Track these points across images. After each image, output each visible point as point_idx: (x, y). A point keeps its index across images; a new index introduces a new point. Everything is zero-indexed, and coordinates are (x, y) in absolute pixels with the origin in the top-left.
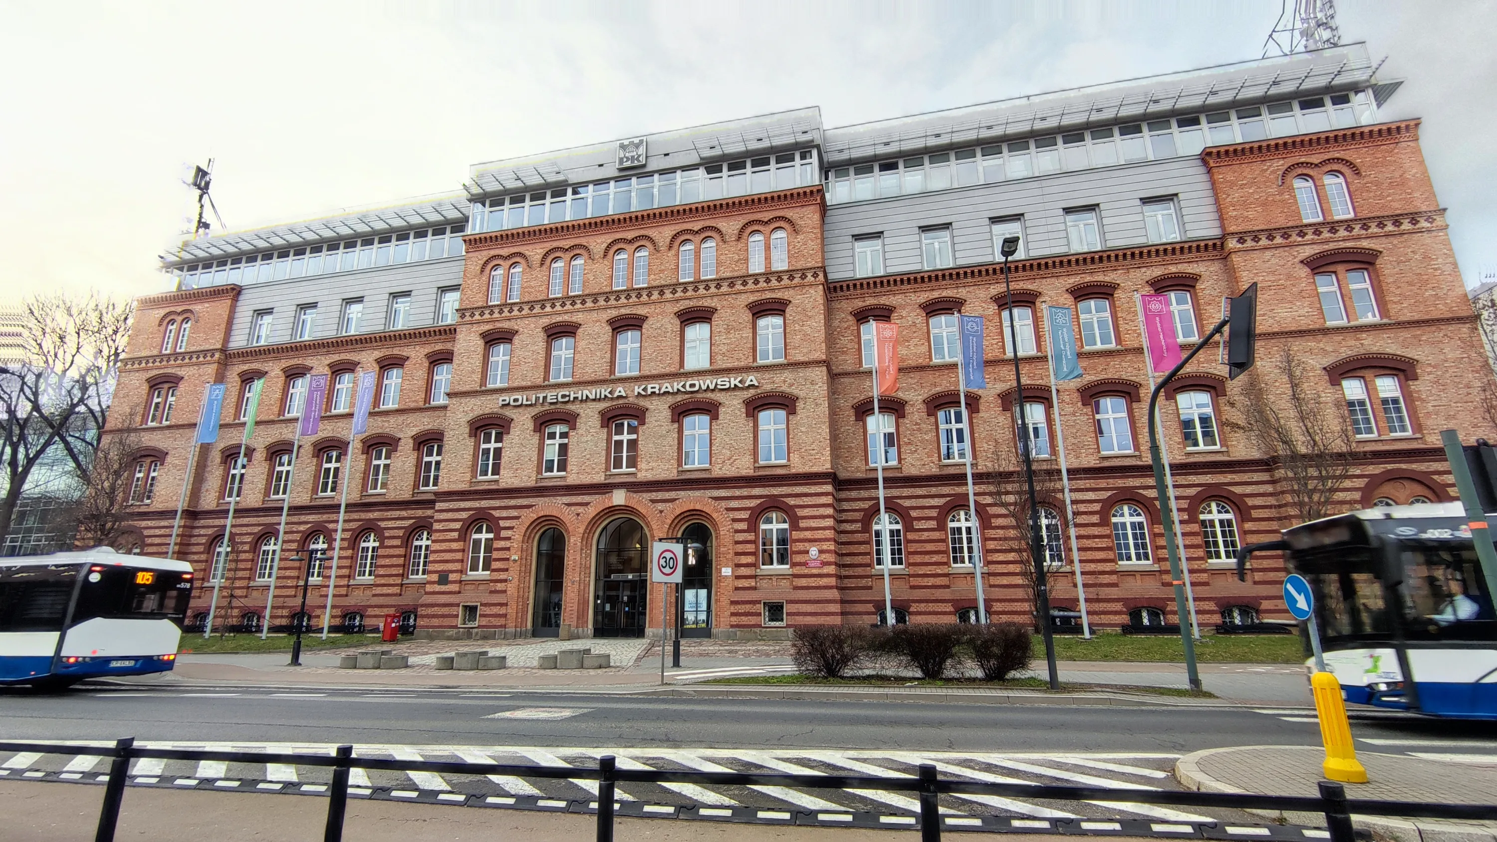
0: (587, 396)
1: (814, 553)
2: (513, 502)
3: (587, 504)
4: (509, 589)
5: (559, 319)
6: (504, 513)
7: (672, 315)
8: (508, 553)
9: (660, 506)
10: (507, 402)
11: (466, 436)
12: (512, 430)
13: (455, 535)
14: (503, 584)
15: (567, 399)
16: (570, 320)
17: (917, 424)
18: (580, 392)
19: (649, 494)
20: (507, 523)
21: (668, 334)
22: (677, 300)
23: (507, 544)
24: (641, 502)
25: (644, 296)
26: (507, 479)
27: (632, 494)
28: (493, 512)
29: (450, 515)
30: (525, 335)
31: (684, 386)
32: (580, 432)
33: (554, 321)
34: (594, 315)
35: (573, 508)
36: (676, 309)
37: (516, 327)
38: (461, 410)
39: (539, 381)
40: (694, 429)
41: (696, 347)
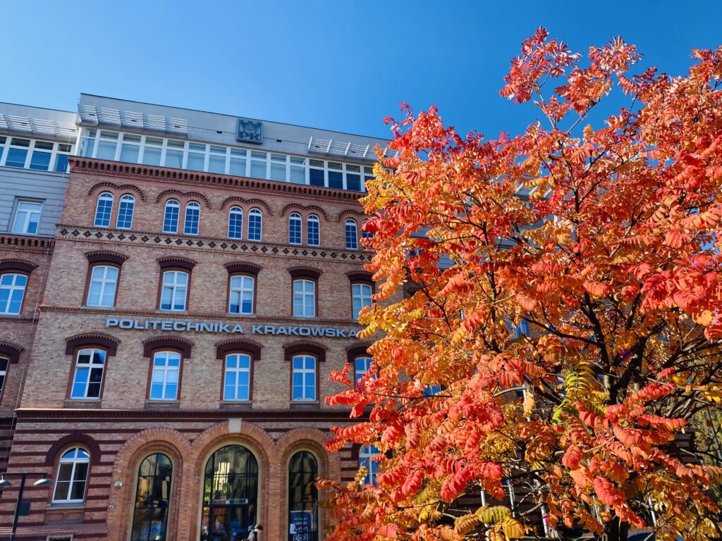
0: (204, 328)
2: (117, 426)
3: (201, 431)
4: (110, 518)
5: (174, 254)
6: (106, 437)
7: (284, 270)
8: (109, 479)
9: (275, 435)
10: (116, 324)
11: (62, 353)
12: (118, 353)
13: (43, 459)
14: (102, 513)
15: (183, 329)
16: (186, 256)
18: (197, 325)
19: (264, 424)
20: (110, 448)
21: (282, 285)
22: (289, 259)
23: (108, 469)
24: (256, 430)
25: (259, 249)
26: (111, 400)
27: (247, 423)
28: (92, 435)
29: (36, 437)
30: (136, 263)
31: (297, 331)
32: (195, 361)
33: (168, 255)
34: (211, 257)
35: (186, 434)
36: (288, 266)
37: (127, 254)
38: (57, 325)
39: (152, 308)
40: (301, 367)
41: (302, 299)
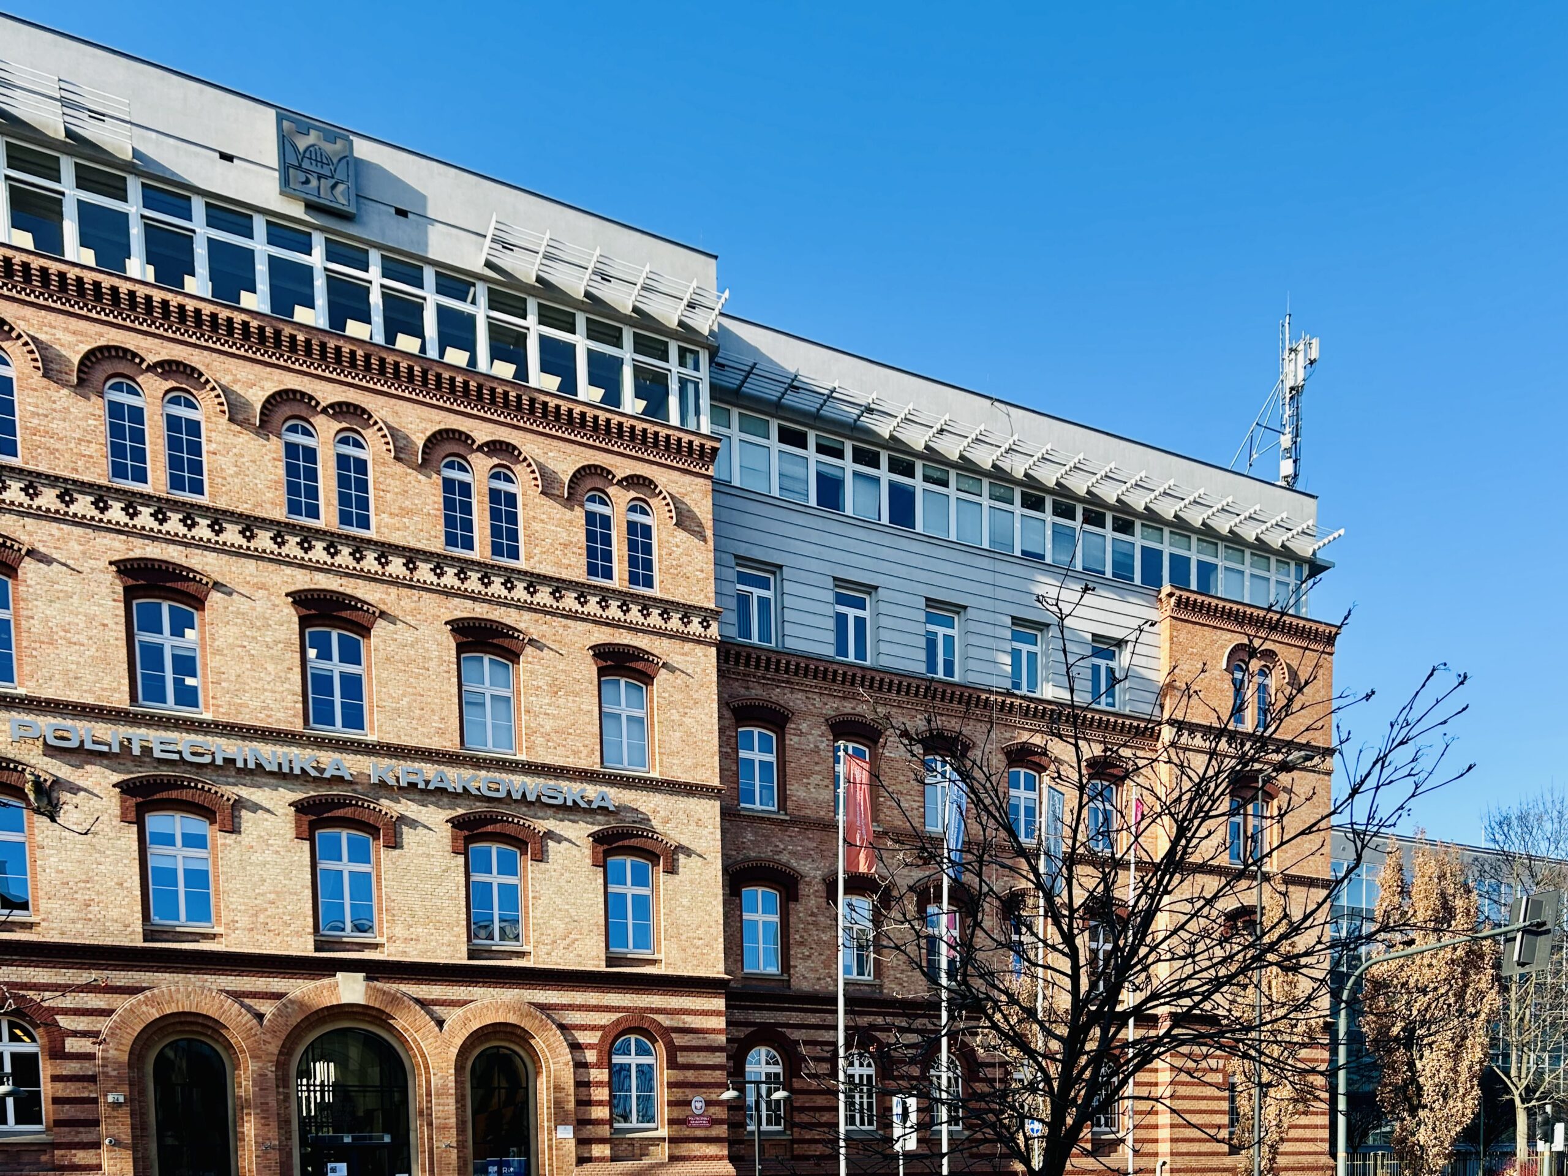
1: (699, 1105)
3: (279, 997)
4: (108, 1161)
5: (154, 550)
6: (68, 1000)
7: (438, 624)
8: (91, 1087)
9: (439, 1013)
10: (32, 734)
14: (90, 1152)
15: (205, 760)
17: (813, 914)
18: (240, 750)
20: (81, 1023)
21: (432, 665)
22: (447, 594)
24: (396, 1000)
25: (371, 558)
27: (378, 984)
31: (476, 784)
33: (139, 552)
34: (249, 569)
37: (25, 538)
39: (119, 697)
40: (489, 871)
41: (483, 705)
